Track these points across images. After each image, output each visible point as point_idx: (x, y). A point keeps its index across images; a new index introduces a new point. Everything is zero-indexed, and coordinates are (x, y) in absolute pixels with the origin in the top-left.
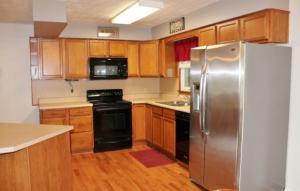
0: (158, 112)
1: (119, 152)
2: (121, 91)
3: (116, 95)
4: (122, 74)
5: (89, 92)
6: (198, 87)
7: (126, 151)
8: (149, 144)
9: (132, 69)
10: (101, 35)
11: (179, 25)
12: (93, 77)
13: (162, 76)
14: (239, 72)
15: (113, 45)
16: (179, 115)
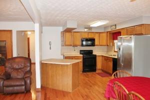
0: (106, 59)
1: (91, 73)
2: (92, 51)
3: (90, 52)
4: (93, 45)
5: (81, 51)
6: (120, 49)
7: (94, 73)
8: (102, 70)
9: (97, 42)
10: (86, 30)
11: (114, 27)
12: (82, 45)
13: (108, 45)
14: (132, 44)
15: (90, 34)
16: (114, 59)
